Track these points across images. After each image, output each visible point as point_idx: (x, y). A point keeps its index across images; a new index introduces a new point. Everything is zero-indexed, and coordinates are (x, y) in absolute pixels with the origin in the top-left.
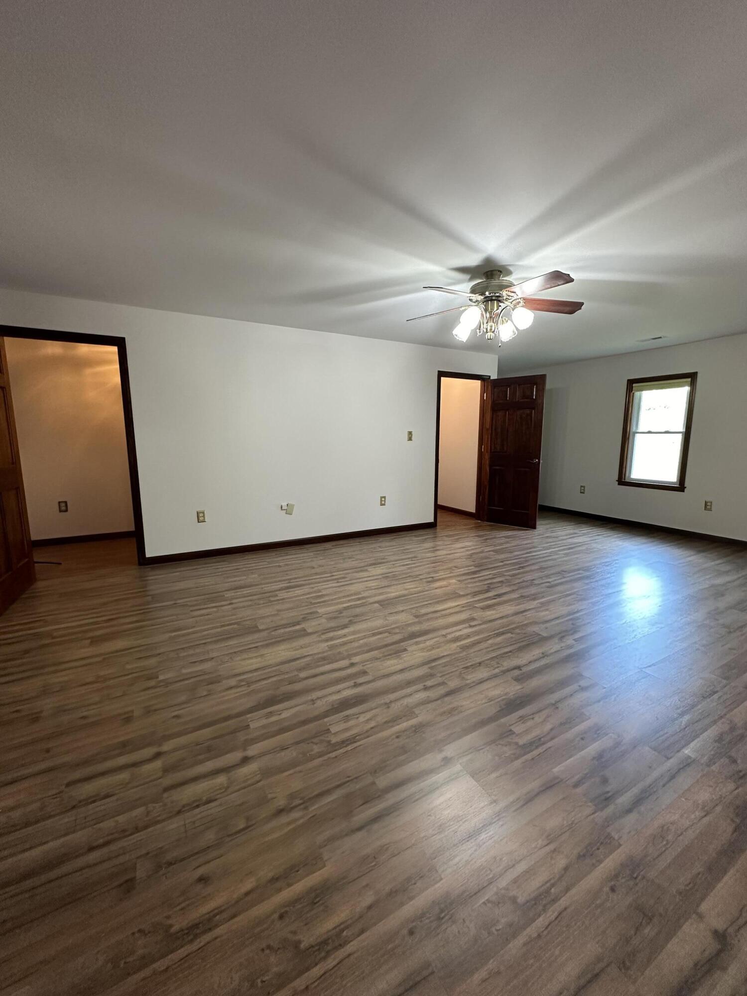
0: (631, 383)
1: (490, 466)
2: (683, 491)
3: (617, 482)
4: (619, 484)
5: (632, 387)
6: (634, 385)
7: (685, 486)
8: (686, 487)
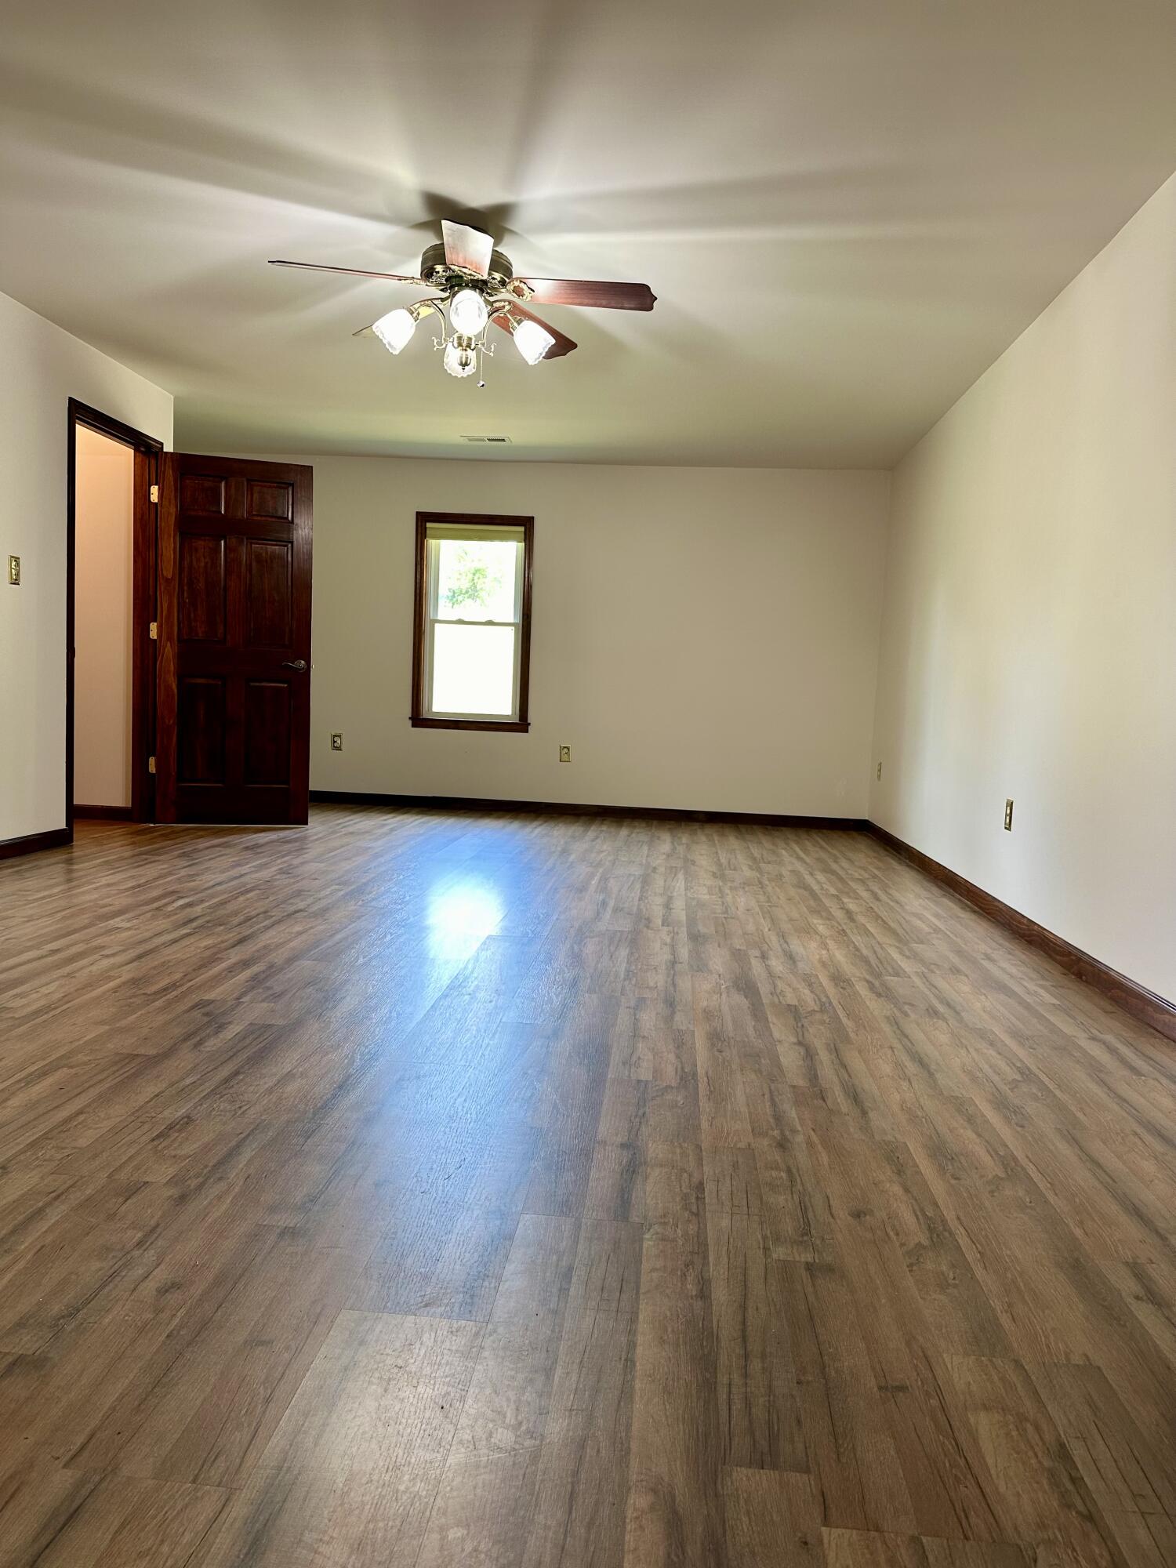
0: (424, 519)
1: (181, 677)
2: (527, 731)
3: (410, 722)
4: (414, 726)
5: (426, 528)
6: (429, 525)
7: (529, 722)
8: (529, 724)
